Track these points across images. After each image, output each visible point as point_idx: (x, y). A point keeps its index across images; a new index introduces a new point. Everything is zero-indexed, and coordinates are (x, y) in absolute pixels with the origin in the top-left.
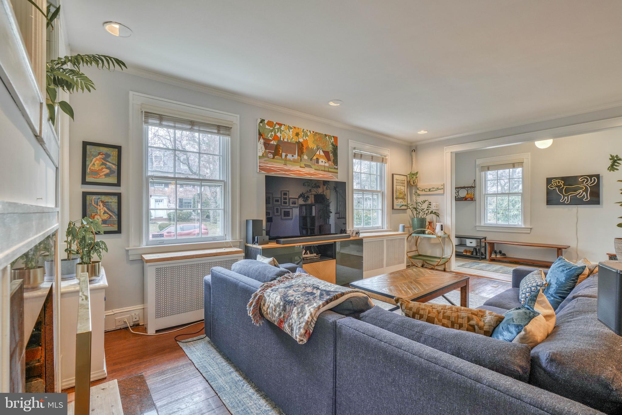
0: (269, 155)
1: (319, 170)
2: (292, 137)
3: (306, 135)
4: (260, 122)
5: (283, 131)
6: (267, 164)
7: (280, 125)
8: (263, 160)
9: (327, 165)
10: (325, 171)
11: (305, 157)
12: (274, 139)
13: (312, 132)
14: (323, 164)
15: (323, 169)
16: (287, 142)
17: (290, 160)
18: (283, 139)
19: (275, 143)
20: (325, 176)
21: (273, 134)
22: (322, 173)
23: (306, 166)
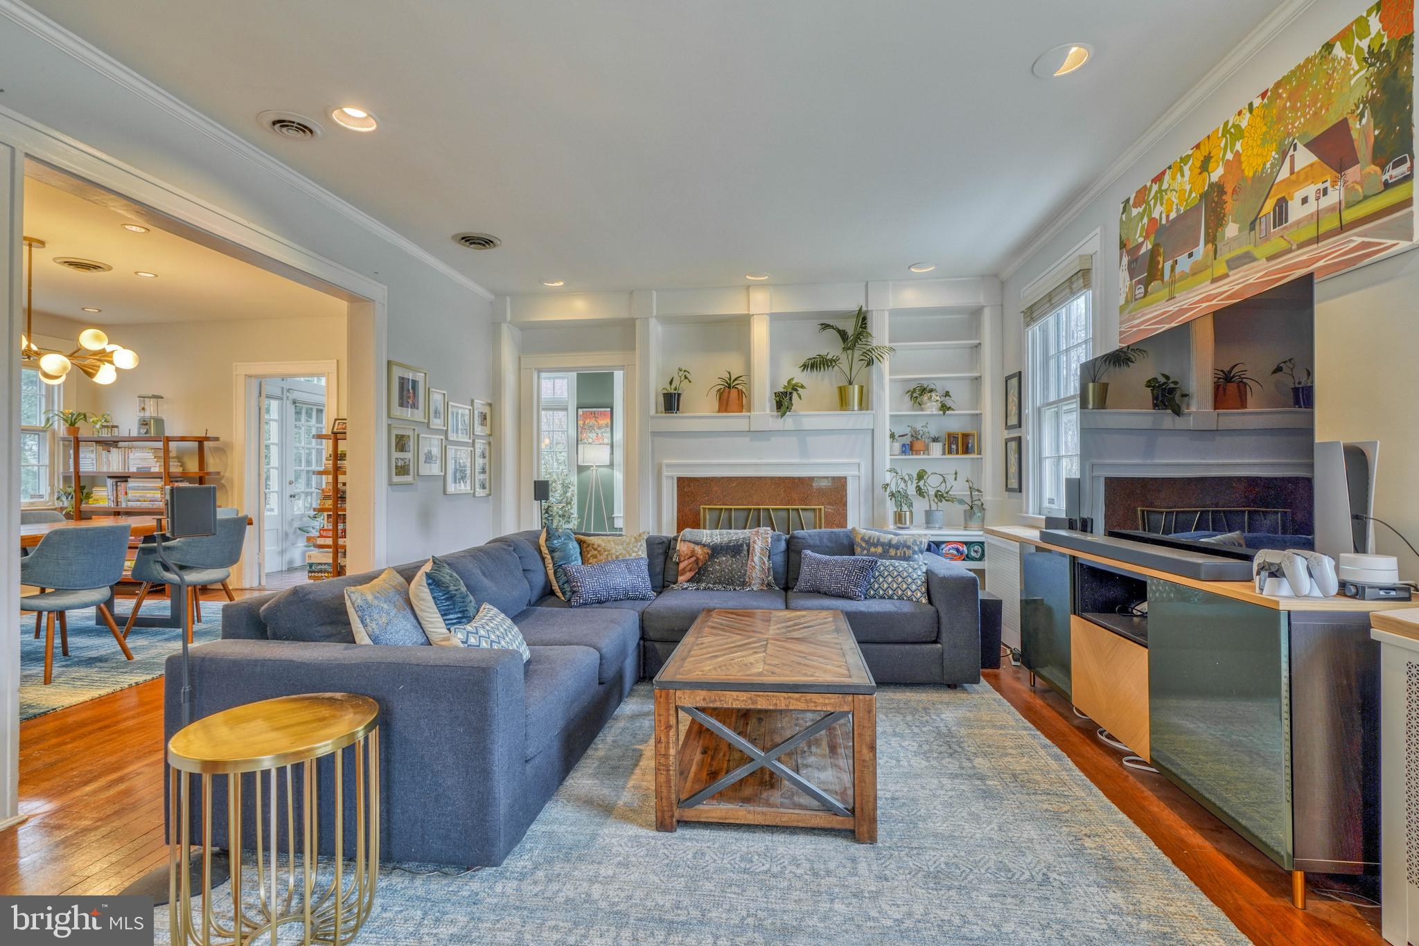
0: (1137, 293)
1: (1290, 251)
2: (1188, 187)
3: (1237, 135)
4: (1122, 214)
5: (1166, 191)
6: (1134, 319)
7: (1158, 179)
8: (1126, 316)
9: (1334, 197)
10: (1318, 239)
11: (1231, 230)
12: (1146, 238)
13: (1257, 102)
14: (1312, 207)
15: (1311, 232)
16: (1180, 218)
17: (1184, 276)
18: (1168, 216)
19: (1150, 247)
20: (1321, 263)
21: (1145, 220)
22: (1305, 257)
23: (1231, 268)
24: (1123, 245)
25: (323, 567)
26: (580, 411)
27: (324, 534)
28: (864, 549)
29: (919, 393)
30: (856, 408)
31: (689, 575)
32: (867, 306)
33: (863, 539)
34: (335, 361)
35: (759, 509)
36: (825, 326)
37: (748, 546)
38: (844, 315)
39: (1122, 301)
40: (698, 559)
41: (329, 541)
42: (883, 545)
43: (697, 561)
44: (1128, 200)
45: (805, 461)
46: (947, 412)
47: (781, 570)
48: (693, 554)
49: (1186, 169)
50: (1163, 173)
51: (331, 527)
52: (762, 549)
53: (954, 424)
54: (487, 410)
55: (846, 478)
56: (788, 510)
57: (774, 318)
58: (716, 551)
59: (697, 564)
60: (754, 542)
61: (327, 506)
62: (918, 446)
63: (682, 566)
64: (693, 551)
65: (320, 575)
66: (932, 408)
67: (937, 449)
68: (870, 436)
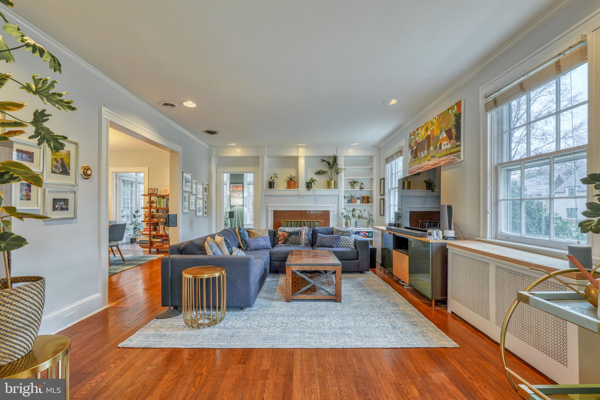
0: (413, 160)
1: (442, 156)
2: (424, 134)
3: (433, 124)
4: (410, 137)
5: (419, 134)
6: (412, 167)
7: (417, 130)
8: (410, 166)
9: (449, 146)
10: (446, 155)
11: (432, 148)
12: (415, 145)
13: (437, 117)
14: (445, 147)
15: (445, 153)
16: (422, 141)
17: (423, 158)
18: (419, 141)
19: (415, 148)
20: (447, 161)
21: (415, 140)
22: (444, 159)
23: (432, 158)
24: (410, 146)
25: (145, 242)
26: (231, 185)
27: (145, 230)
28: (336, 233)
29: (353, 183)
30: (333, 188)
31: (282, 242)
32: (337, 154)
33: (336, 230)
34: (147, 168)
35: (301, 221)
36: (323, 161)
37: (301, 232)
38: (329, 157)
39: (409, 162)
40: (285, 236)
41: (148, 233)
42: (342, 232)
43: (284, 237)
44: (411, 133)
45: (316, 205)
46: (362, 190)
47: (311, 240)
48: (283, 235)
49: (423, 129)
50: (418, 129)
51: (148, 228)
52: (305, 233)
53: (364, 193)
54: (207, 187)
55: (329, 211)
56: (311, 221)
57: (306, 157)
58: (290, 234)
59: (285, 238)
60: (303, 231)
61: (146, 220)
62: (353, 200)
63: (280, 239)
64: (283, 234)
65: (144, 245)
66: (357, 188)
67: (359, 202)
68: (337, 197)
